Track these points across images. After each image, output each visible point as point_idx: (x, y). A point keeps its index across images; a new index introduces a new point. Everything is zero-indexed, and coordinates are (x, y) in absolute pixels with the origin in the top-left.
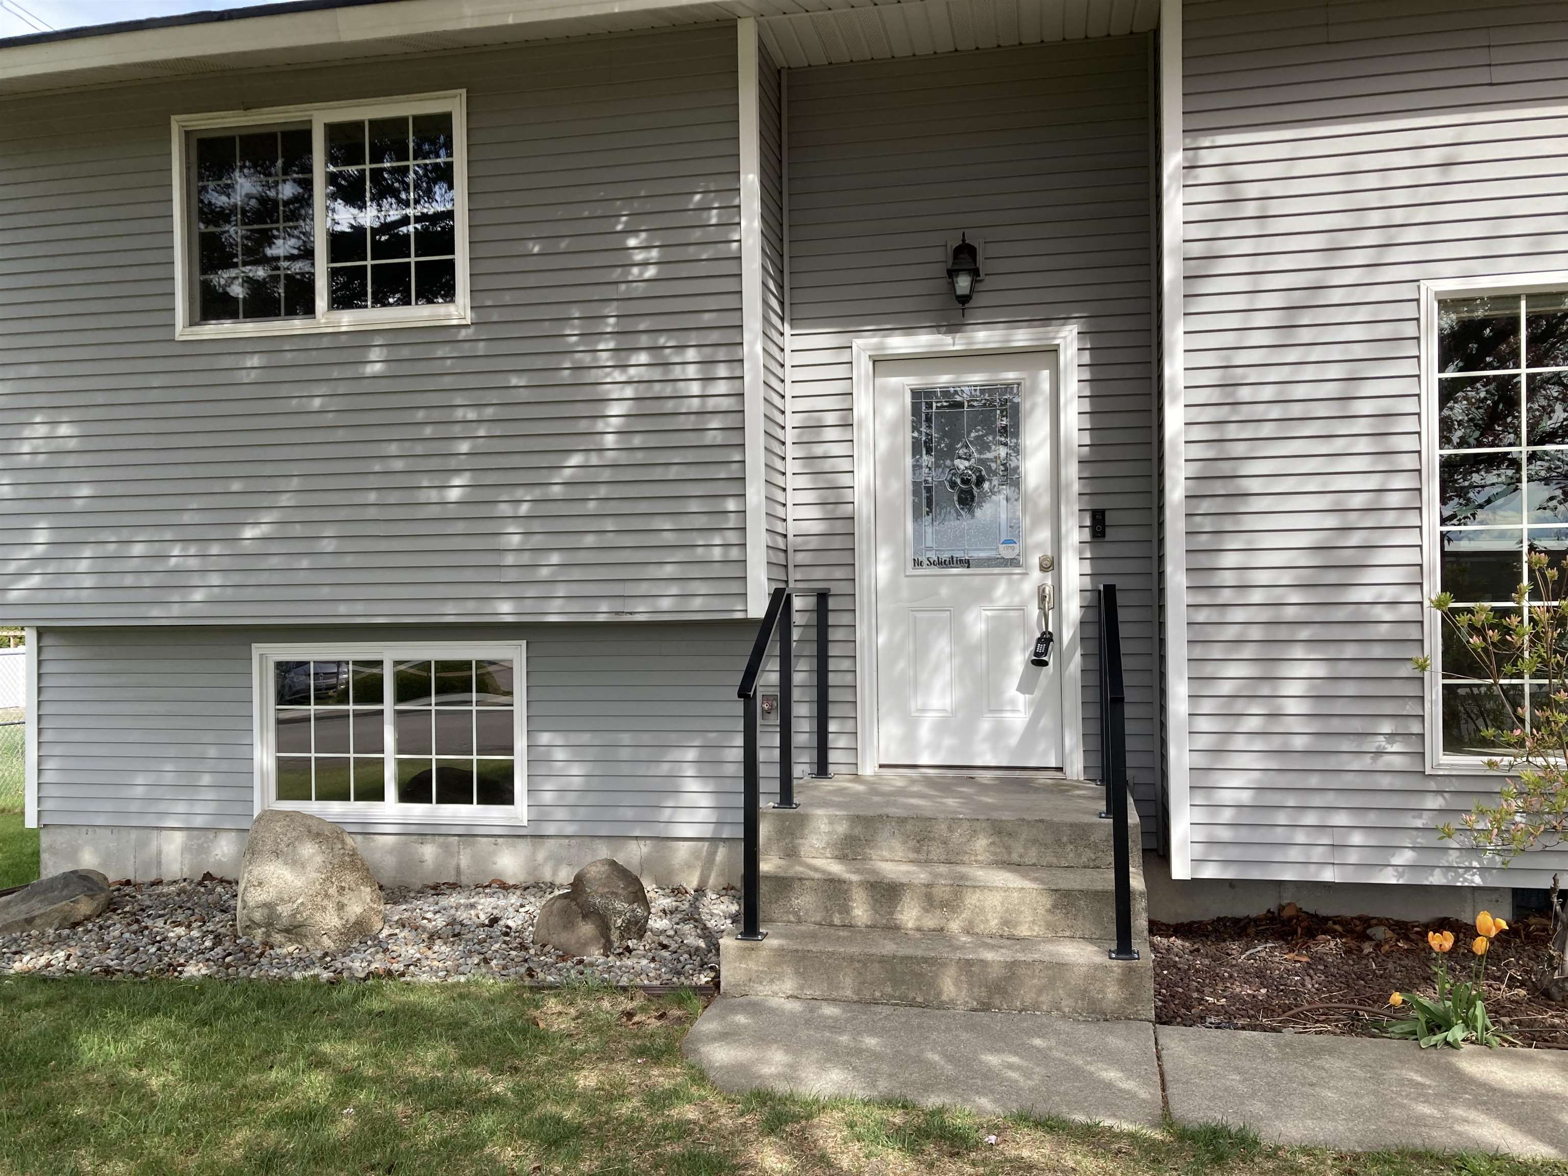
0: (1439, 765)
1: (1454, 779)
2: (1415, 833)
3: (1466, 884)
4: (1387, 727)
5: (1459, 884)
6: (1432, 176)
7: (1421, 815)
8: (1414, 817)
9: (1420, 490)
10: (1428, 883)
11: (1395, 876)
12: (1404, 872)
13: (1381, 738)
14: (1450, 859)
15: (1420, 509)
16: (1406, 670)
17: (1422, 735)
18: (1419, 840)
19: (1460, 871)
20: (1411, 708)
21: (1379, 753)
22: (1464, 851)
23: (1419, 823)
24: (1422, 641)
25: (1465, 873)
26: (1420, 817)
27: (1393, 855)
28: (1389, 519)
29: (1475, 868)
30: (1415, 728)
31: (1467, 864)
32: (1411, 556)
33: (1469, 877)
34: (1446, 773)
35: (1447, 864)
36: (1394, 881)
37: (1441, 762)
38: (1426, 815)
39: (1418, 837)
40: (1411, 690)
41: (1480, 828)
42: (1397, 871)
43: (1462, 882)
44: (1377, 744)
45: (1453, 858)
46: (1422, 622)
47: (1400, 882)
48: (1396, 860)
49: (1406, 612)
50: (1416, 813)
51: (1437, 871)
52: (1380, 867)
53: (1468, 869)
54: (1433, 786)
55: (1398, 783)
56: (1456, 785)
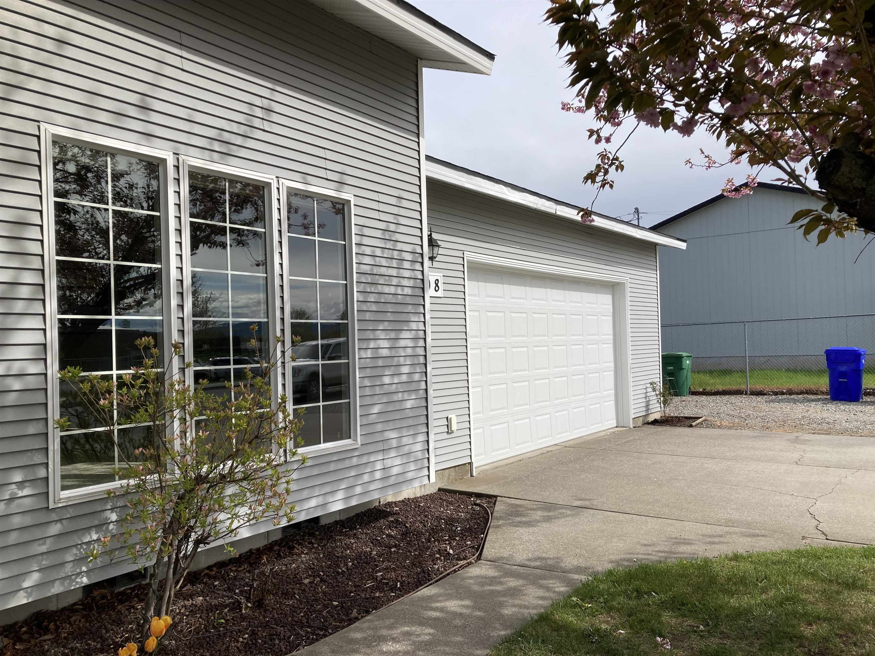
0: (60, 499)
1: (69, 508)
2: (40, 558)
3: (78, 586)
4: (18, 477)
5: (73, 588)
6: (49, 45)
7: (45, 541)
8: (40, 545)
9: (43, 286)
10: (50, 595)
11: (25, 597)
12: (32, 591)
13: (14, 486)
14: (67, 570)
15: (44, 301)
16: (32, 429)
17: (47, 479)
18: (44, 562)
19: (73, 577)
20: (38, 459)
21: (12, 499)
22: (76, 562)
23: (44, 549)
24: (46, 404)
25: (76, 578)
26: (44, 544)
27: (24, 581)
28: (19, 307)
29: (84, 572)
30: (41, 473)
31: (78, 570)
32: (38, 338)
33: (79, 580)
34: (64, 504)
35: (64, 575)
36: (25, 601)
37: (61, 497)
38: (48, 541)
39: (42, 560)
40: (38, 444)
41: (87, 540)
42: (27, 592)
43: (75, 585)
44: (10, 492)
45: (68, 569)
46: (46, 390)
47: (29, 601)
48: (26, 584)
49: (32, 382)
50: (41, 542)
51: (57, 583)
52: (14, 594)
53: (78, 574)
54: (54, 516)
55: (28, 520)
56: (72, 513)
